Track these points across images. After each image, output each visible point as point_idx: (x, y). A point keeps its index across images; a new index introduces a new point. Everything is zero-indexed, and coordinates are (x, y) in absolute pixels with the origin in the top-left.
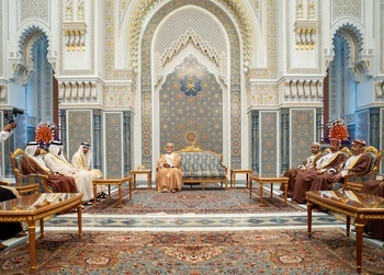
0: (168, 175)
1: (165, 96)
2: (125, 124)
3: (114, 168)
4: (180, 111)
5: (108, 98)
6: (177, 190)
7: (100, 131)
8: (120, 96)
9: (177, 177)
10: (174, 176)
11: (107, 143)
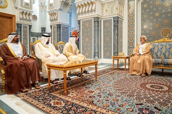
0: (139, 61)
1: (145, 6)
2: (114, 26)
3: (108, 54)
4: (157, 14)
5: (104, 10)
6: (146, 74)
7: (98, 30)
8: (112, 8)
9: (147, 63)
10: (144, 62)
11: (104, 38)
